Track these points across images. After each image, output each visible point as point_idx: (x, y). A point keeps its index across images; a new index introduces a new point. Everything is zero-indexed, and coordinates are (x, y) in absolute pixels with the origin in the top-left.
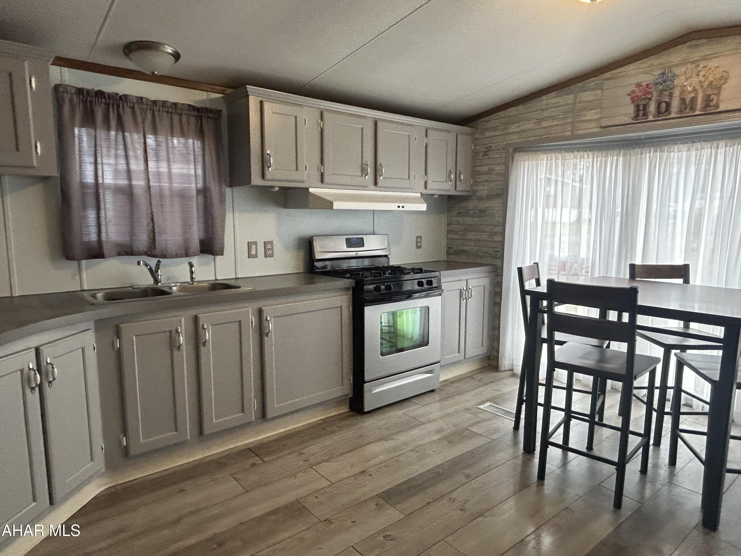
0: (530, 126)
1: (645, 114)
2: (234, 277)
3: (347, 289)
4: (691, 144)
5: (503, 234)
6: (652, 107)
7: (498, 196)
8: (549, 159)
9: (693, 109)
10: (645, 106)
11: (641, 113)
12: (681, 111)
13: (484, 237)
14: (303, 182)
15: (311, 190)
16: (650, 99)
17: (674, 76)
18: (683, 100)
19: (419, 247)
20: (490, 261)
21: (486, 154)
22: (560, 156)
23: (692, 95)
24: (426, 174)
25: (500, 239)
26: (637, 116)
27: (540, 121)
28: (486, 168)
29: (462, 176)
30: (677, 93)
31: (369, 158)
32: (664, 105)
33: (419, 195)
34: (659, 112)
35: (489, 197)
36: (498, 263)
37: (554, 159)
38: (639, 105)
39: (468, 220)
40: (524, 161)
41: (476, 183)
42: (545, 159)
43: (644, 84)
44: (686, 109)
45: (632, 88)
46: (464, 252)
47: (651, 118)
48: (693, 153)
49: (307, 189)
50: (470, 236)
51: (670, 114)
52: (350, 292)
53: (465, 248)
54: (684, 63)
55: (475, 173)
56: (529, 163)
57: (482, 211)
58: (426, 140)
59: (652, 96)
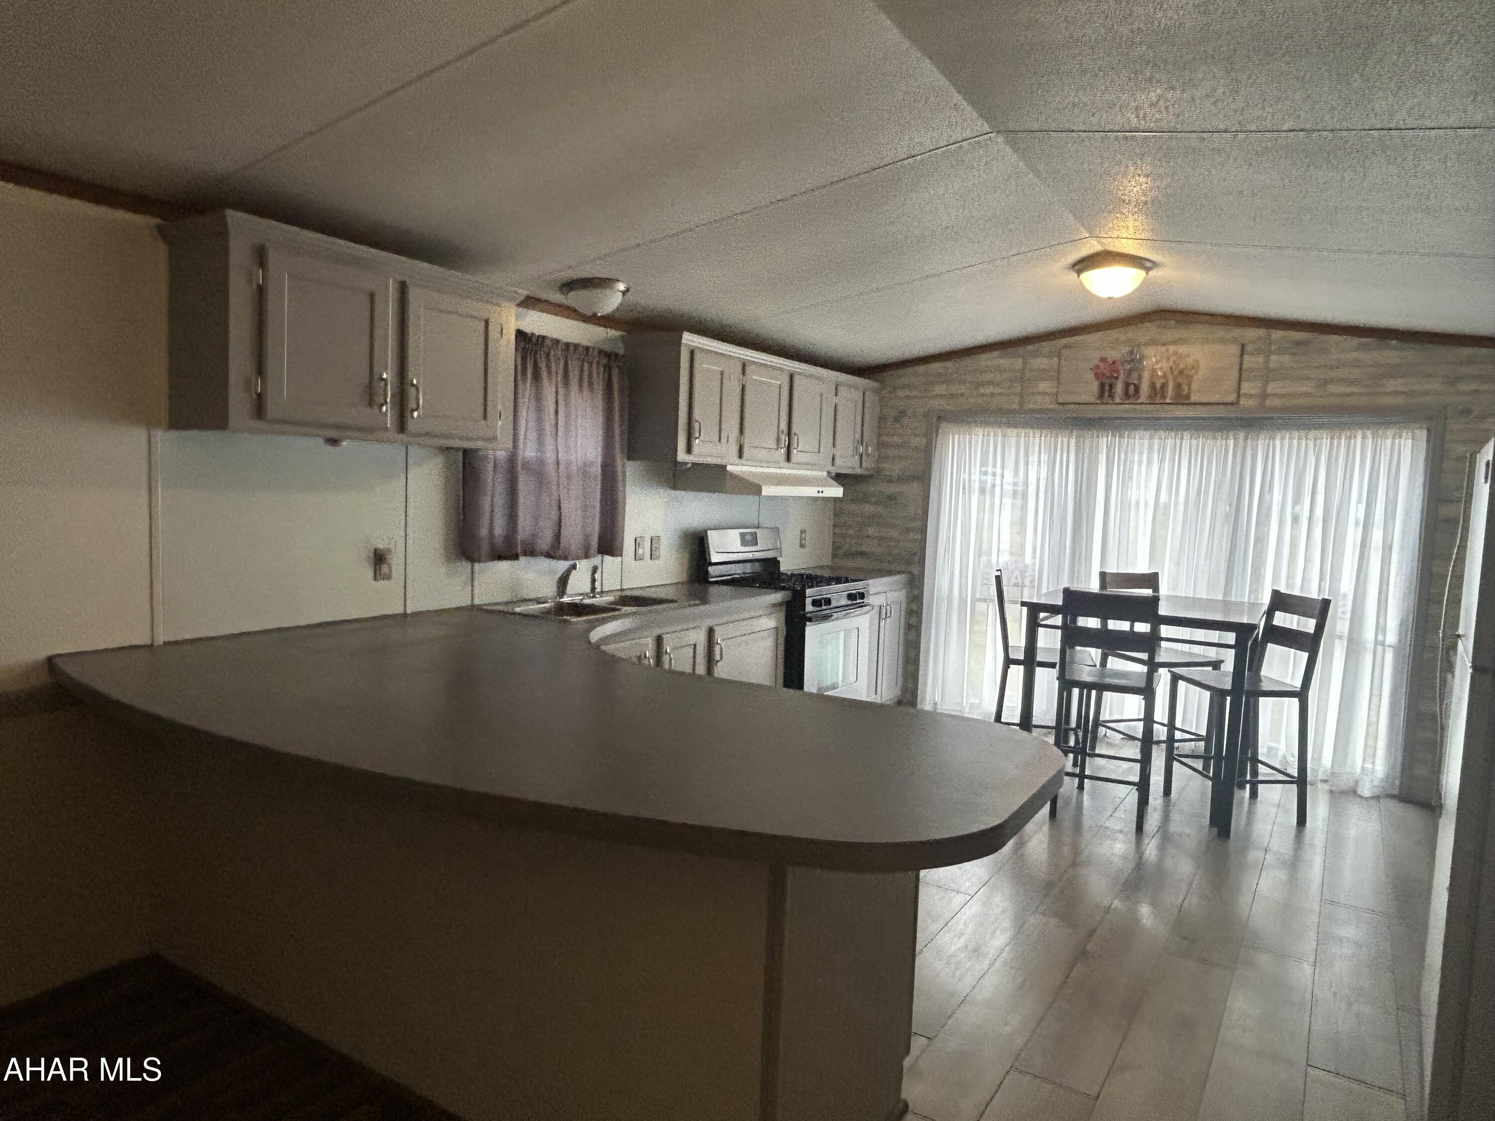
0: (963, 389)
1: (1111, 396)
2: (619, 588)
3: (780, 604)
4: (1153, 432)
5: (924, 530)
6: (1119, 388)
7: (915, 478)
8: (986, 435)
9: (1164, 397)
10: (1111, 386)
11: (1107, 393)
12: (1150, 397)
13: (894, 534)
14: (722, 457)
15: (729, 468)
16: (1117, 378)
17: (1142, 358)
18: (1153, 386)
19: (802, 546)
20: (903, 567)
21: (897, 419)
22: (999, 431)
23: (1162, 381)
24: (834, 445)
25: (920, 537)
26: (1101, 394)
27: (978, 385)
28: (897, 439)
29: (870, 448)
30: (1146, 376)
31: (784, 426)
32: (1132, 388)
33: (825, 474)
34: (1126, 393)
35: (900, 480)
36: (915, 570)
37: (992, 435)
38: (1105, 384)
39: (868, 509)
40: (953, 434)
41: (881, 459)
42: (981, 434)
43: (1110, 360)
44: (1156, 395)
45: (1097, 362)
46: (862, 554)
47: (1117, 400)
48: (1156, 442)
49: (724, 467)
50: (871, 531)
51: (1139, 398)
52: (784, 608)
53: (864, 549)
54: (1153, 342)
55: (881, 445)
56: (959, 437)
57: (890, 497)
58: (835, 400)
59: (1119, 375)
